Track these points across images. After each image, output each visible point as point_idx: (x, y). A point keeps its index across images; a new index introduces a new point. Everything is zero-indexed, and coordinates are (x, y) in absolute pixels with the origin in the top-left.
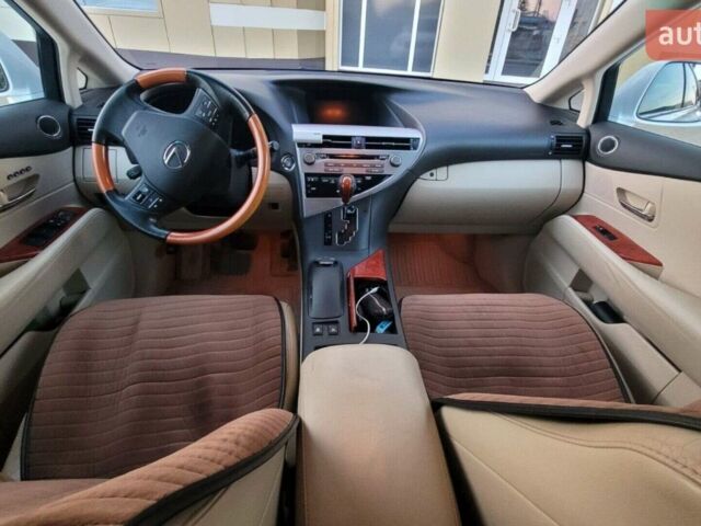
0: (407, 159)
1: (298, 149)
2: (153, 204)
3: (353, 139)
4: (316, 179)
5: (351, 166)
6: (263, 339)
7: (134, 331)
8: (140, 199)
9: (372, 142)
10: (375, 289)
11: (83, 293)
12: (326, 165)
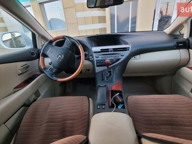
0: (126, 54)
1: (94, 54)
2: (54, 71)
3: (109, 49)
4: (99, 61)
5: (109, 57)
6: (83, 110)
7: (48, 107)
8: (51, 70)
9: (115, 50)
10: (118, 94)
11: (39, 96)
12: (102, 57)
